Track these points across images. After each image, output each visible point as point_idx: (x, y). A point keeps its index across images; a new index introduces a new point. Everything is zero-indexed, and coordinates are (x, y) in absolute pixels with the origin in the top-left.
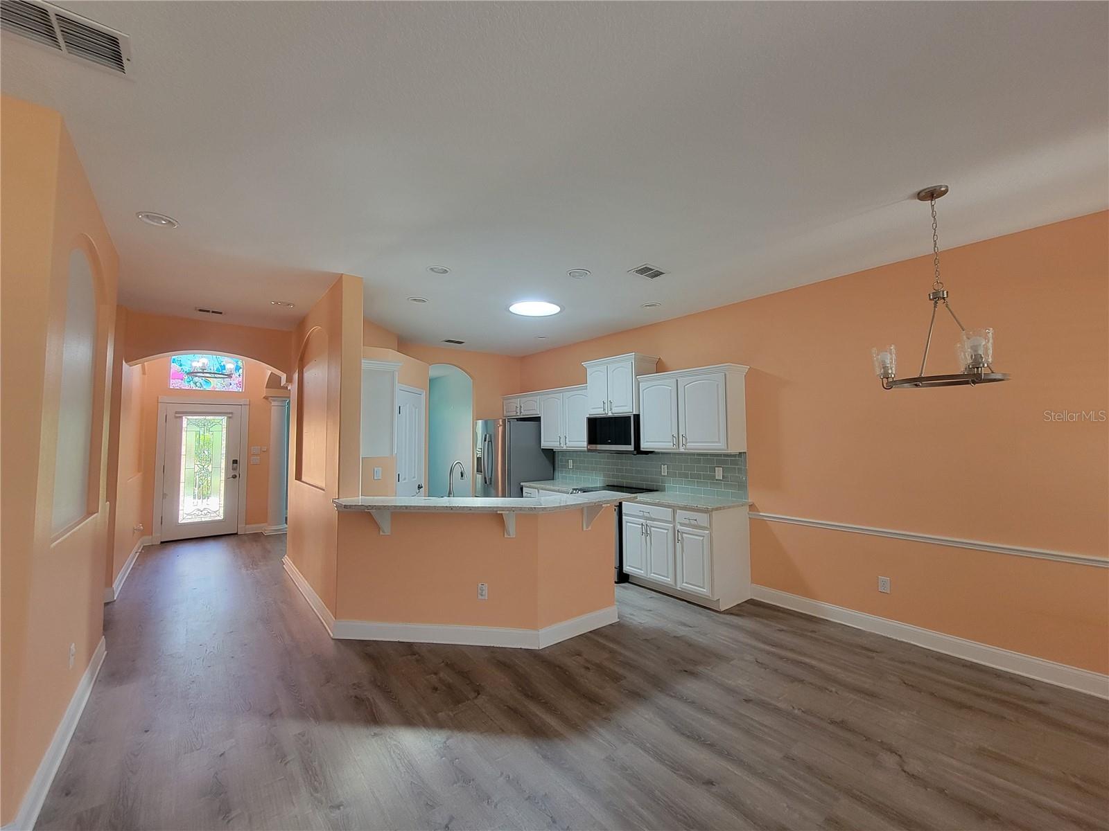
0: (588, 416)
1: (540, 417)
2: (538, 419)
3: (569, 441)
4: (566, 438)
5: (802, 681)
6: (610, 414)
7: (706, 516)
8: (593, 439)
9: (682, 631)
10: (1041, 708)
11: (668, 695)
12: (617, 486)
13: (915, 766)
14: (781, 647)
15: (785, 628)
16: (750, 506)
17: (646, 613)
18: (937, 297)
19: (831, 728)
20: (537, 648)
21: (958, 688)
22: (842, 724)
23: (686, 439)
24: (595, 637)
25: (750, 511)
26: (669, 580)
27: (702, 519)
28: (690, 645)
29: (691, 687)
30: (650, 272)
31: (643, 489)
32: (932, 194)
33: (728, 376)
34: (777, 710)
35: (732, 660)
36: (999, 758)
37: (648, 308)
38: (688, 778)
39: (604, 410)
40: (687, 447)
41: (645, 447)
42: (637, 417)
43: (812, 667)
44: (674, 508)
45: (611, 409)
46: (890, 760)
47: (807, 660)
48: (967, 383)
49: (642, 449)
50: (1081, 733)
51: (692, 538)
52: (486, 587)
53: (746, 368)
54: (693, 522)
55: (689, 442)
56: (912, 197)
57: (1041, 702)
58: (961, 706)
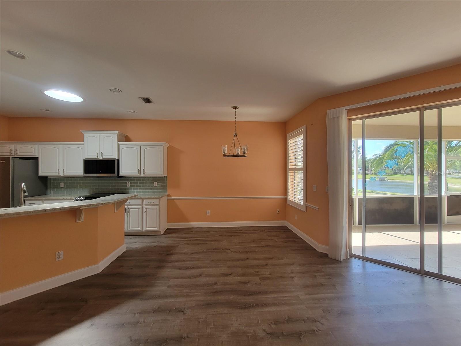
0: (84, 159)
1: (38, 158)
2: (36, 159)
3: (66, 172)
4: (64, 170)
5: (200, 244)
6: (101, 158)
7: (158, 200)
8: (86, 171)
9: (155, 244)
10: (242, 231)
11: (169, 262)
12: (98, 194)
13: (233, 250)
14: (188, 238)
15: (184, 233)
16: (168, 195)
17: (135, 244)
18: (235, 135)
19: (214, 251)
20: (98, 273)
21: (228, 233)
22: (215, 249)
23: (145, 171)
24: (121, 258)
25: (168, 197)
26: (139, 229)
27: (156, 201)
28: (162, 247)
29: (173, 258)
30: (147, 101)
31: (110, 194)
32: (235, 108)
33: (164, 147)
34: (200, 253)
35: (179, 246)
36: (242, 242)
37: (130, 113)
38: (195, 277)
39: (97, 156)
40: (145, 174)
41: (121, 174)
42: (118, 161)
43: (199, 240)
44: (143, 199)
45: (102, 157)
46: (229, 251)
47: (197, 239)
48: (237, 157)
49: (120, 175)
50: (249, 233)
51: (151, 210)
52: (62, 253)
53: (168, 145)
54: (153, 203)
55: (146, 172)
56: (232, 107)
57: (241, 230)
58: (231, 236)
